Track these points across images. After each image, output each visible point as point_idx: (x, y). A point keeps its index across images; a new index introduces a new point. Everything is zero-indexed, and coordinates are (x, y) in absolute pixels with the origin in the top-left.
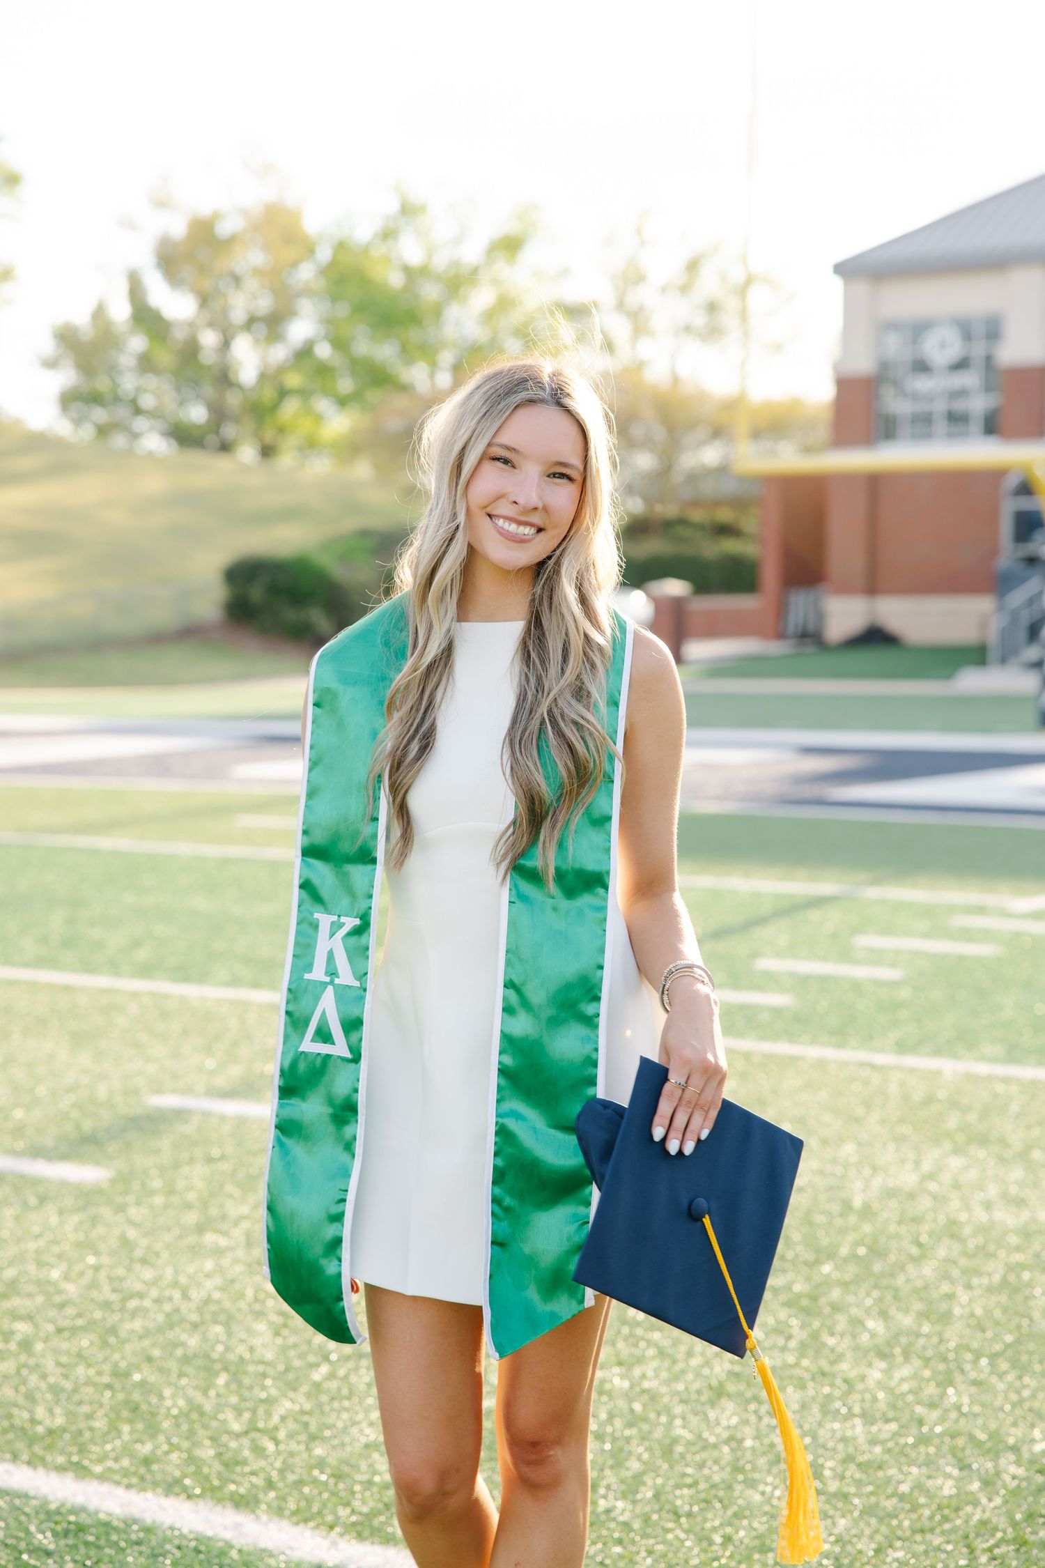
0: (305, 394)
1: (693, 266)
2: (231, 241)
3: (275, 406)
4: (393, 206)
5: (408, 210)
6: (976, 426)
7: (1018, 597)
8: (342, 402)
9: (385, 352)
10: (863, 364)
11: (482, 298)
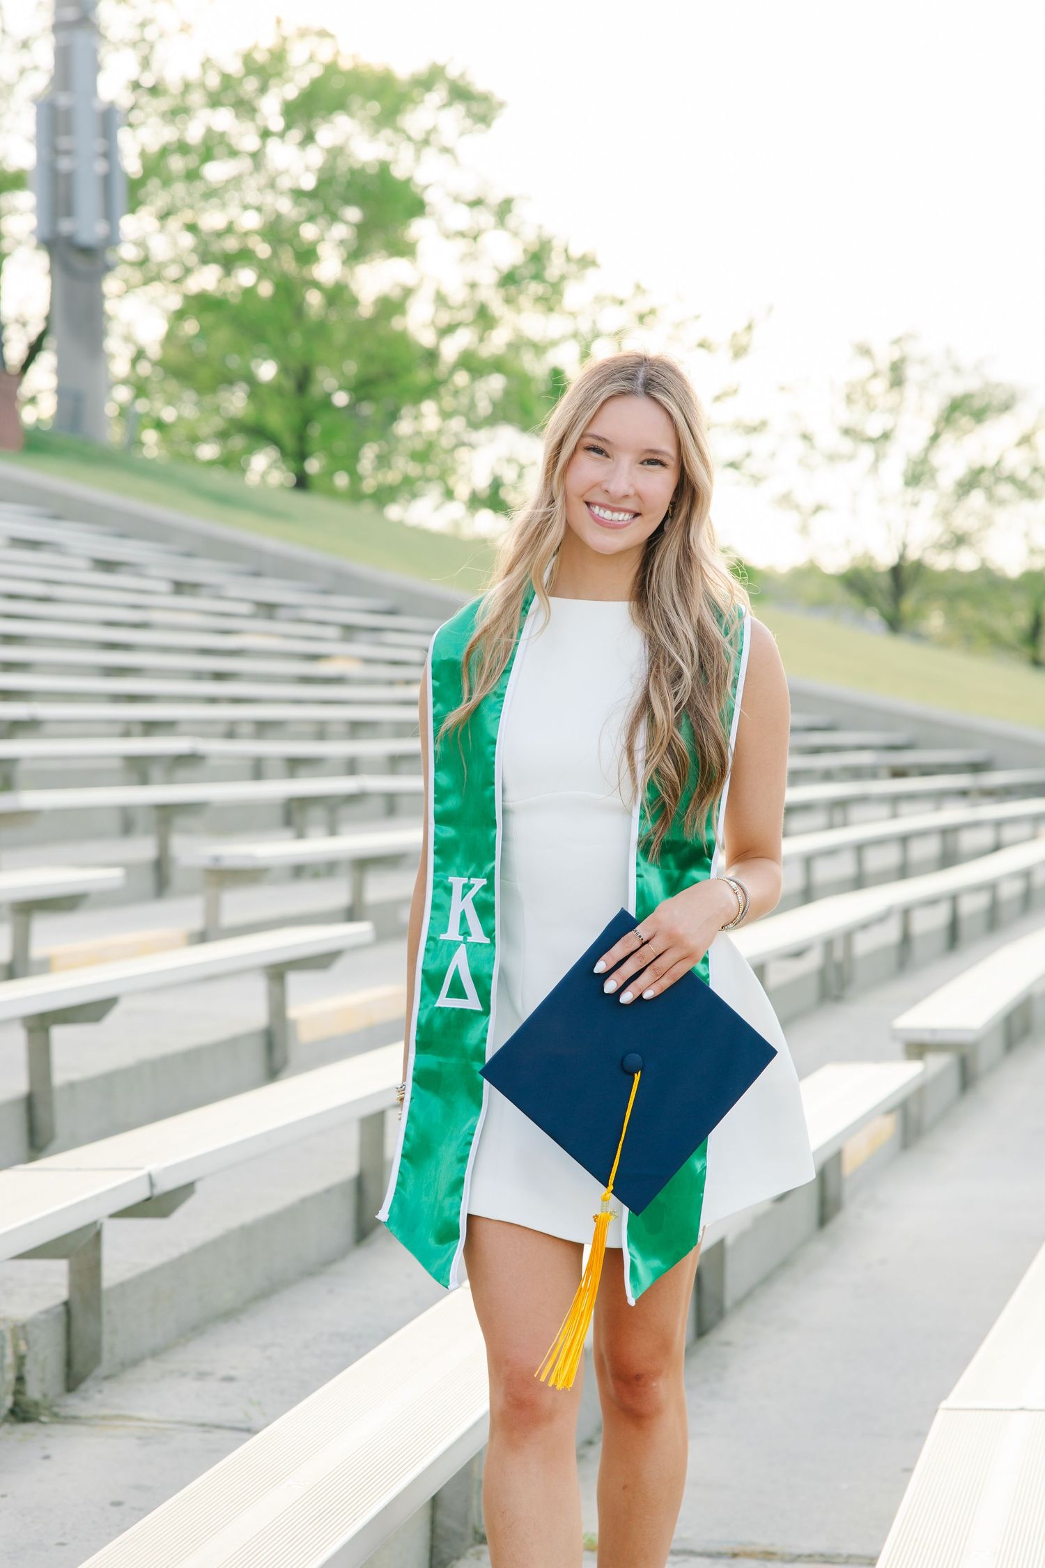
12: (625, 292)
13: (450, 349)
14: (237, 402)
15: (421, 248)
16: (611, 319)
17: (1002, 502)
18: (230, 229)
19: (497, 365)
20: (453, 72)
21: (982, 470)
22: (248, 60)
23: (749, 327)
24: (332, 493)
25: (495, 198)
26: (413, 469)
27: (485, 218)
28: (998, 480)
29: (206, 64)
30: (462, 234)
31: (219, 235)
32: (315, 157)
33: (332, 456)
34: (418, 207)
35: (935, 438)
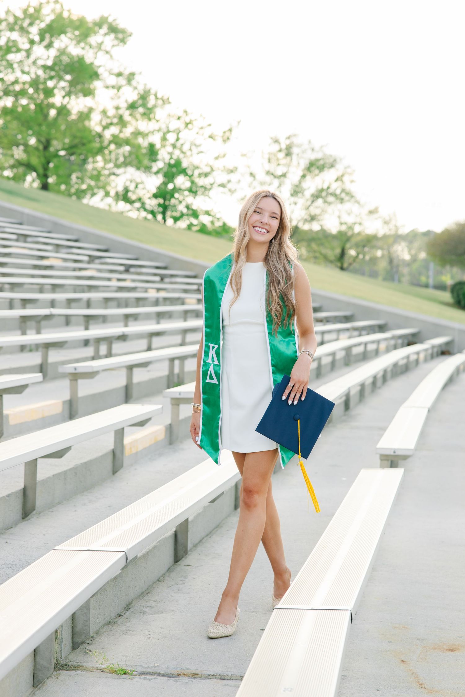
12: (181, 113)
13: (108, 135)
14: (19, 153)
15: (97, 92)
16: (174, 125)
17: (330, 203)
18: (16, 82)
19: (127, 142)
20: (110, 20)
21: (322, 190)
22: (25, 11)
23: (230, 130)
24: (59, 192)
25: (127, 72)
26: (93, 183)
27: (122, 81)
28: (328, 194)
29: (8, 12)
30: (113, 87)
31: (13, 83)
32: (53, 53)
33: (58, 176)
34: (95, 75)
35: (304, 176)
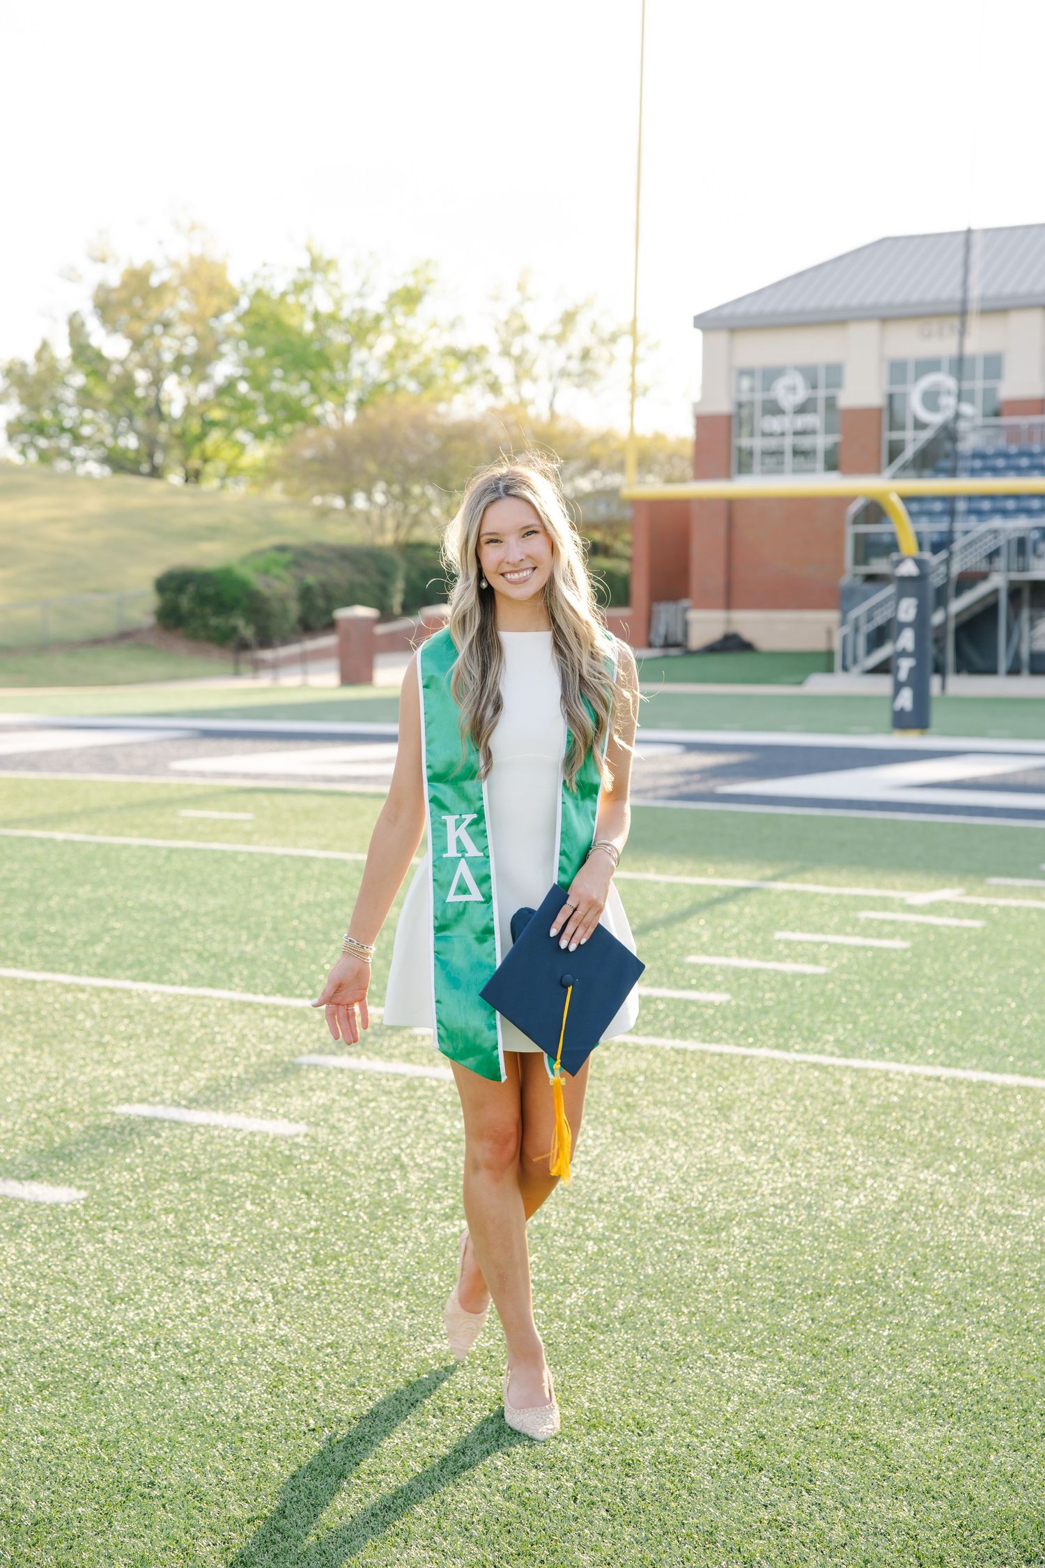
0: (228, 427)
1: (568, 319)
2: (163, 288)
3: (201, 437)
4: (305, 262)
5: (319, 265)
6: (820, 463)
7: (859, 611)
8: (259, 434)
9: (299, 389)
10: (722, 405)
11: (384, 344)
